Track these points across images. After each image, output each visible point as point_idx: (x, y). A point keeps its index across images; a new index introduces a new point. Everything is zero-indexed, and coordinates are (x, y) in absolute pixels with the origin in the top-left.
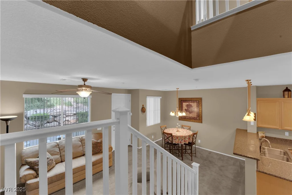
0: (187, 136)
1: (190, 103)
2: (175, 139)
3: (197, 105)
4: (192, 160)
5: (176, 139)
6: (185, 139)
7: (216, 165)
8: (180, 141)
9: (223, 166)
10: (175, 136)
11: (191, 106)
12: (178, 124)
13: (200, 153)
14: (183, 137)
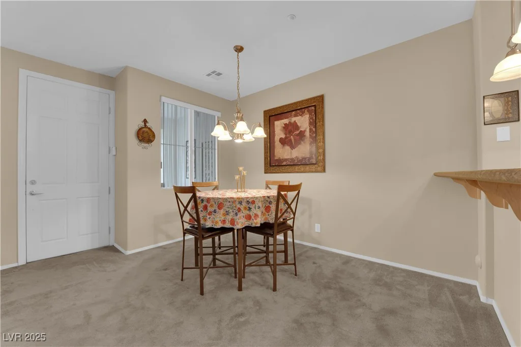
0: (257, 198)
1: (293, 119)
2: (213, 209)
3: (310, 118)
4: (275, 289)
5: (215, 211)
6: (250, 209)
7: (364, 305)
8: (229, 218)
9: (392, 312)
10: (213, 198)
11: (295, 126)
12: (241, 169)
13: (314, 263)
14: (241, 203)
